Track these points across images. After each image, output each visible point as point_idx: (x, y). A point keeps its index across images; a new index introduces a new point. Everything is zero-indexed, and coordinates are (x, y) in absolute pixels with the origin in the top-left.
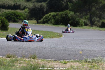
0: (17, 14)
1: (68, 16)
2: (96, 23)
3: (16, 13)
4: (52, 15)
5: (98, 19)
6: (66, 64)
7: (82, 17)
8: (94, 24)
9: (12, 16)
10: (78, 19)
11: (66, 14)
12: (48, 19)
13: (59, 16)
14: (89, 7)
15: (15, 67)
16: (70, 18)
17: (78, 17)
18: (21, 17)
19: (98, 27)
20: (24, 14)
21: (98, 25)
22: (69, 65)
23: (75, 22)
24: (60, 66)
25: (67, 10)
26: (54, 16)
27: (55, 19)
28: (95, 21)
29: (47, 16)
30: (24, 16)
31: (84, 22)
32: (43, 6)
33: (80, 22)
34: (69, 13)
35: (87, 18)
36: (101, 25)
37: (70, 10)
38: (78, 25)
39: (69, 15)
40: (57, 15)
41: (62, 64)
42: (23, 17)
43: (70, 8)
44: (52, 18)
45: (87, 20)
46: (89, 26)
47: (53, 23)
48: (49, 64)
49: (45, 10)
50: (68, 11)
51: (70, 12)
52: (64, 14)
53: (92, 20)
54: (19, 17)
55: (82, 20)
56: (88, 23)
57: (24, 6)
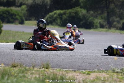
0: (12, 12)
1: (78, 14)
2: (115, 25)
3: (10, 11)
4: (57, 13)
5: (118, 19)
6: (90, 74)
7: (96, 17)
8: (113, 25)
9: (5, 15)
10: (92, 19)
11: (76, 13)
12: (53, 18)
13: (67, 15)
14: (106, 3)
15: (26, 78)
16: (81, 17)
17: (92, 17)
18: (17, 17)
19: (117, 29)
20: (21, 13)
21: (118, 28)
22: (93, 76)
23: (88, 23)
24: (82, 77)
25: (77, 7)
26: (60, 15)
27: (61, 19)
28: (114, 21)
29: (51, 15)
30: (20, 14)
31: (100, 23)
32: (46, 2)
33: (94, 23)
34: (80, 11)
35: (103, 17)
36: (121, 27)
37: (81, 8)
38: (92, 27)
39: (81, 13)
40: (64, 13)
41: (85, 75)
42: (20, 16)
43: (82, 4)
44: (58, 18)
45: (104, 20)
46: (107, 28)
47: (59, 24)
48: (68, 75)
49: (48, 7)
50: (78, 9)
51: (81, 9)
52: (73, 13)
53: (111, 20)
54: (14, 17)
55: (97, 21)
56: (104, 24)
57: (20, 2)
